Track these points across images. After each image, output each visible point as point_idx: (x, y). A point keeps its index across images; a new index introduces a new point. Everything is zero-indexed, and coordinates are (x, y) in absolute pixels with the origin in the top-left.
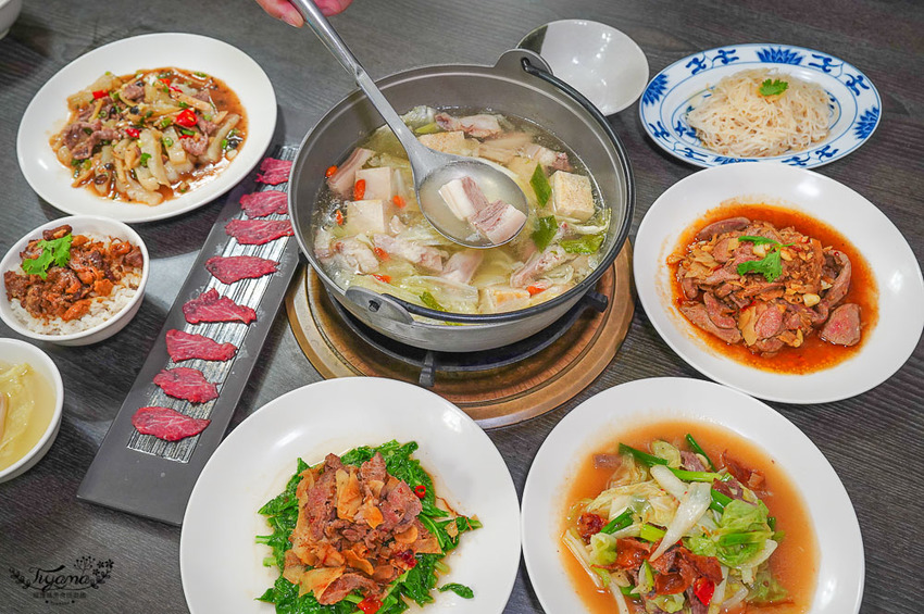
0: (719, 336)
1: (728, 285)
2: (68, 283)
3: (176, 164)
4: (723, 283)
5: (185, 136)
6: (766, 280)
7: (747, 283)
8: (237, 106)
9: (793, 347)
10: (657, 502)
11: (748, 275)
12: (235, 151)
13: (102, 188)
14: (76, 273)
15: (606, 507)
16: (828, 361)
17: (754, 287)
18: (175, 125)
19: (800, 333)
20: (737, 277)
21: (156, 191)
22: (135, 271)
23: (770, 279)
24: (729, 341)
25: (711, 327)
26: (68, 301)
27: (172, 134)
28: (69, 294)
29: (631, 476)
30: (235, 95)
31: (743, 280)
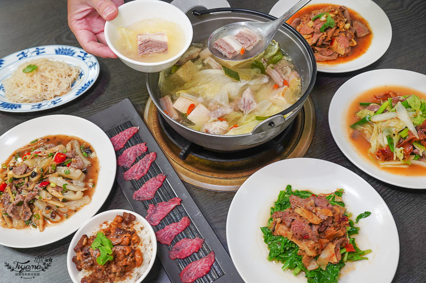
0: (330, 59)
1: (321, 39)
2: (123, 251)
3: (78, 179)
4: (318, 39)
5: (69, 164)
6: (331, 28)
7: (327, 34)
8: (68, 138)
9: (355, 46)
10: (392, 124)
11: (325, 31)
12: (94, 153)
13: (58, 218)
14: (119, 244)
15: (378, 144)
16: (368, 43)
17: (330, 32)
18: (57, 165)
19: (353, 40)
20: (322, 34)
21: (83, 196)
22: (135, 222)
23: (333, 27)
24: (335, 58)
25: (325, 58)
26: (132, 257)
27: (62, 170)
28: (128, 255)
29: (367, 130)
30: (61, 136)
31: (325, 33)
